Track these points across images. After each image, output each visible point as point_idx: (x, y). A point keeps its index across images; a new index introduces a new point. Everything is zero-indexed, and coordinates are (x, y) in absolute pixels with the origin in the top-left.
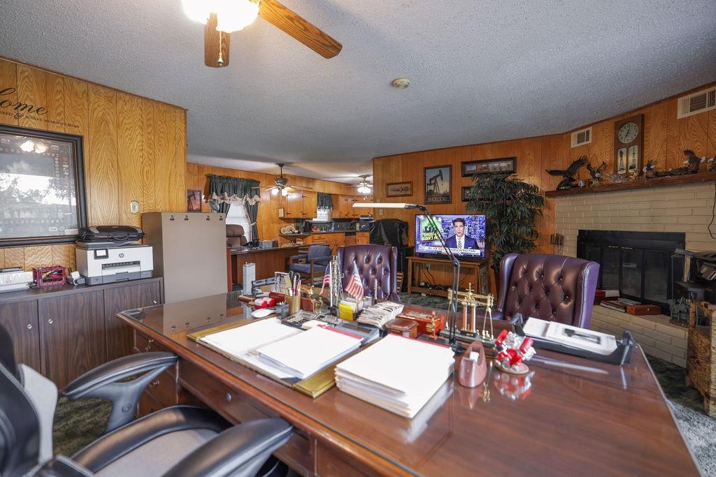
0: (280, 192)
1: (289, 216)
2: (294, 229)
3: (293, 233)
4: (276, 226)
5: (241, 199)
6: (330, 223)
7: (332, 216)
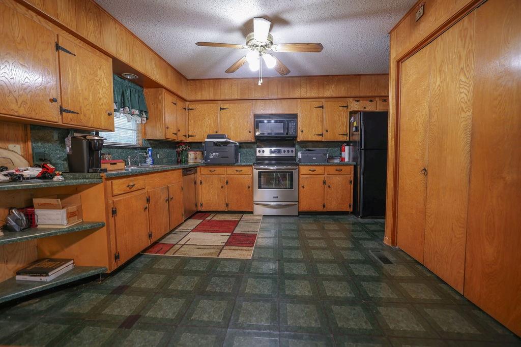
6: (143, 149)
7: (145, 134)
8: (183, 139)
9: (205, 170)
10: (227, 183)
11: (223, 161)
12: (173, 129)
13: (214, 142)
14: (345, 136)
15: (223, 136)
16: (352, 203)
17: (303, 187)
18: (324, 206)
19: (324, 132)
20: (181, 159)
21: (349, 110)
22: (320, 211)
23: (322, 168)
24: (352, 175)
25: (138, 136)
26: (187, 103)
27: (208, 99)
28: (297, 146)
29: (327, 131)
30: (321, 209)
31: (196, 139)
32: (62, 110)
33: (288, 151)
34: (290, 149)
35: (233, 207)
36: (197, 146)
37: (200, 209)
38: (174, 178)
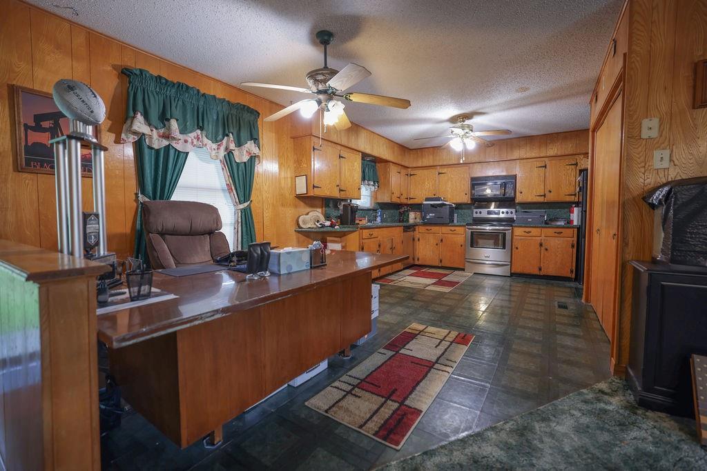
0: (322, 111)
1: (317, 192)
2: (322, 219)
3: (323, 226)
4: (289, 213)
5: (215, 146)
6: (374, 210)
7: (376, 198)
8: (405, 201)
9: (422, 229)
10: (442, 240)
11: (439, 221)
12: (397, 194)
13: (431, 205)
14: (573, 197)
15: (438, 199)
16: (574, 268)
17: (517, 248)
18: (540, 269)
19: (547, 193)
20: (403, 218)
21: (578, 168)
22: (535, 273)
23: (539, 230)
24: (575, 239)
25: (371, 201)
26: (410, 169)
27: (428, 165)
28: (517, 207)
29: (550, 192)
30: (536, 272)
31: (416, 201)
32: (340, 190)
33: (507, 213)
34: (509, 210)
35: (445, 264)
36: (417, 207)
37: (417, 263)
38: (397, 233)
